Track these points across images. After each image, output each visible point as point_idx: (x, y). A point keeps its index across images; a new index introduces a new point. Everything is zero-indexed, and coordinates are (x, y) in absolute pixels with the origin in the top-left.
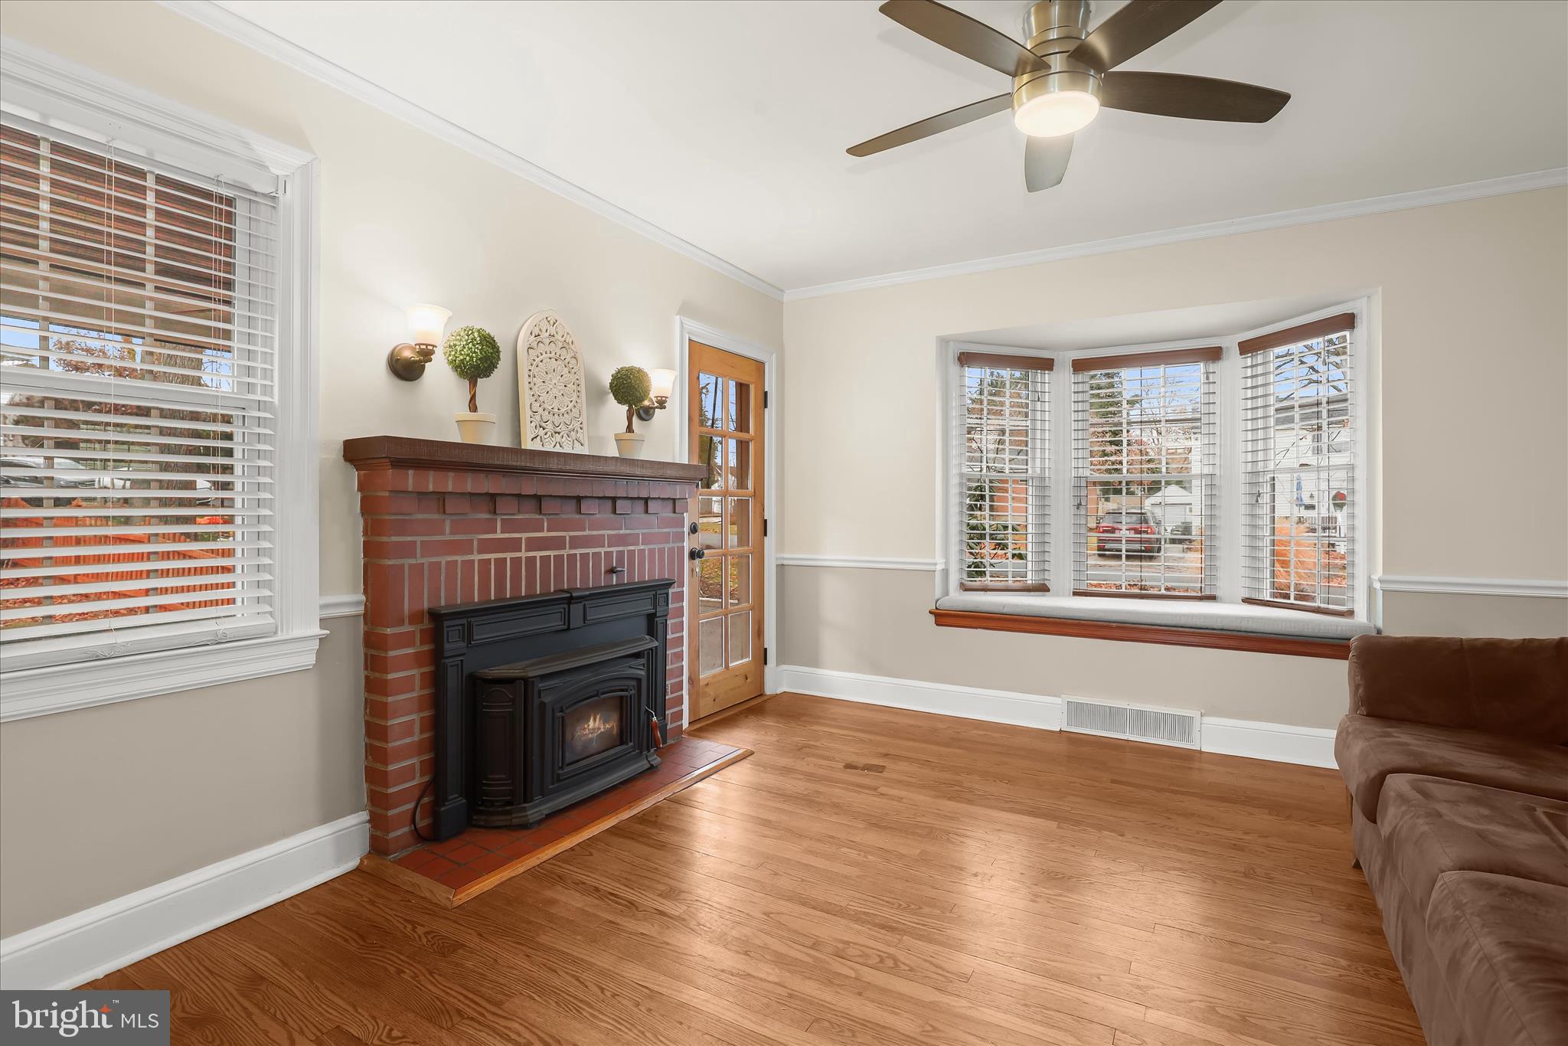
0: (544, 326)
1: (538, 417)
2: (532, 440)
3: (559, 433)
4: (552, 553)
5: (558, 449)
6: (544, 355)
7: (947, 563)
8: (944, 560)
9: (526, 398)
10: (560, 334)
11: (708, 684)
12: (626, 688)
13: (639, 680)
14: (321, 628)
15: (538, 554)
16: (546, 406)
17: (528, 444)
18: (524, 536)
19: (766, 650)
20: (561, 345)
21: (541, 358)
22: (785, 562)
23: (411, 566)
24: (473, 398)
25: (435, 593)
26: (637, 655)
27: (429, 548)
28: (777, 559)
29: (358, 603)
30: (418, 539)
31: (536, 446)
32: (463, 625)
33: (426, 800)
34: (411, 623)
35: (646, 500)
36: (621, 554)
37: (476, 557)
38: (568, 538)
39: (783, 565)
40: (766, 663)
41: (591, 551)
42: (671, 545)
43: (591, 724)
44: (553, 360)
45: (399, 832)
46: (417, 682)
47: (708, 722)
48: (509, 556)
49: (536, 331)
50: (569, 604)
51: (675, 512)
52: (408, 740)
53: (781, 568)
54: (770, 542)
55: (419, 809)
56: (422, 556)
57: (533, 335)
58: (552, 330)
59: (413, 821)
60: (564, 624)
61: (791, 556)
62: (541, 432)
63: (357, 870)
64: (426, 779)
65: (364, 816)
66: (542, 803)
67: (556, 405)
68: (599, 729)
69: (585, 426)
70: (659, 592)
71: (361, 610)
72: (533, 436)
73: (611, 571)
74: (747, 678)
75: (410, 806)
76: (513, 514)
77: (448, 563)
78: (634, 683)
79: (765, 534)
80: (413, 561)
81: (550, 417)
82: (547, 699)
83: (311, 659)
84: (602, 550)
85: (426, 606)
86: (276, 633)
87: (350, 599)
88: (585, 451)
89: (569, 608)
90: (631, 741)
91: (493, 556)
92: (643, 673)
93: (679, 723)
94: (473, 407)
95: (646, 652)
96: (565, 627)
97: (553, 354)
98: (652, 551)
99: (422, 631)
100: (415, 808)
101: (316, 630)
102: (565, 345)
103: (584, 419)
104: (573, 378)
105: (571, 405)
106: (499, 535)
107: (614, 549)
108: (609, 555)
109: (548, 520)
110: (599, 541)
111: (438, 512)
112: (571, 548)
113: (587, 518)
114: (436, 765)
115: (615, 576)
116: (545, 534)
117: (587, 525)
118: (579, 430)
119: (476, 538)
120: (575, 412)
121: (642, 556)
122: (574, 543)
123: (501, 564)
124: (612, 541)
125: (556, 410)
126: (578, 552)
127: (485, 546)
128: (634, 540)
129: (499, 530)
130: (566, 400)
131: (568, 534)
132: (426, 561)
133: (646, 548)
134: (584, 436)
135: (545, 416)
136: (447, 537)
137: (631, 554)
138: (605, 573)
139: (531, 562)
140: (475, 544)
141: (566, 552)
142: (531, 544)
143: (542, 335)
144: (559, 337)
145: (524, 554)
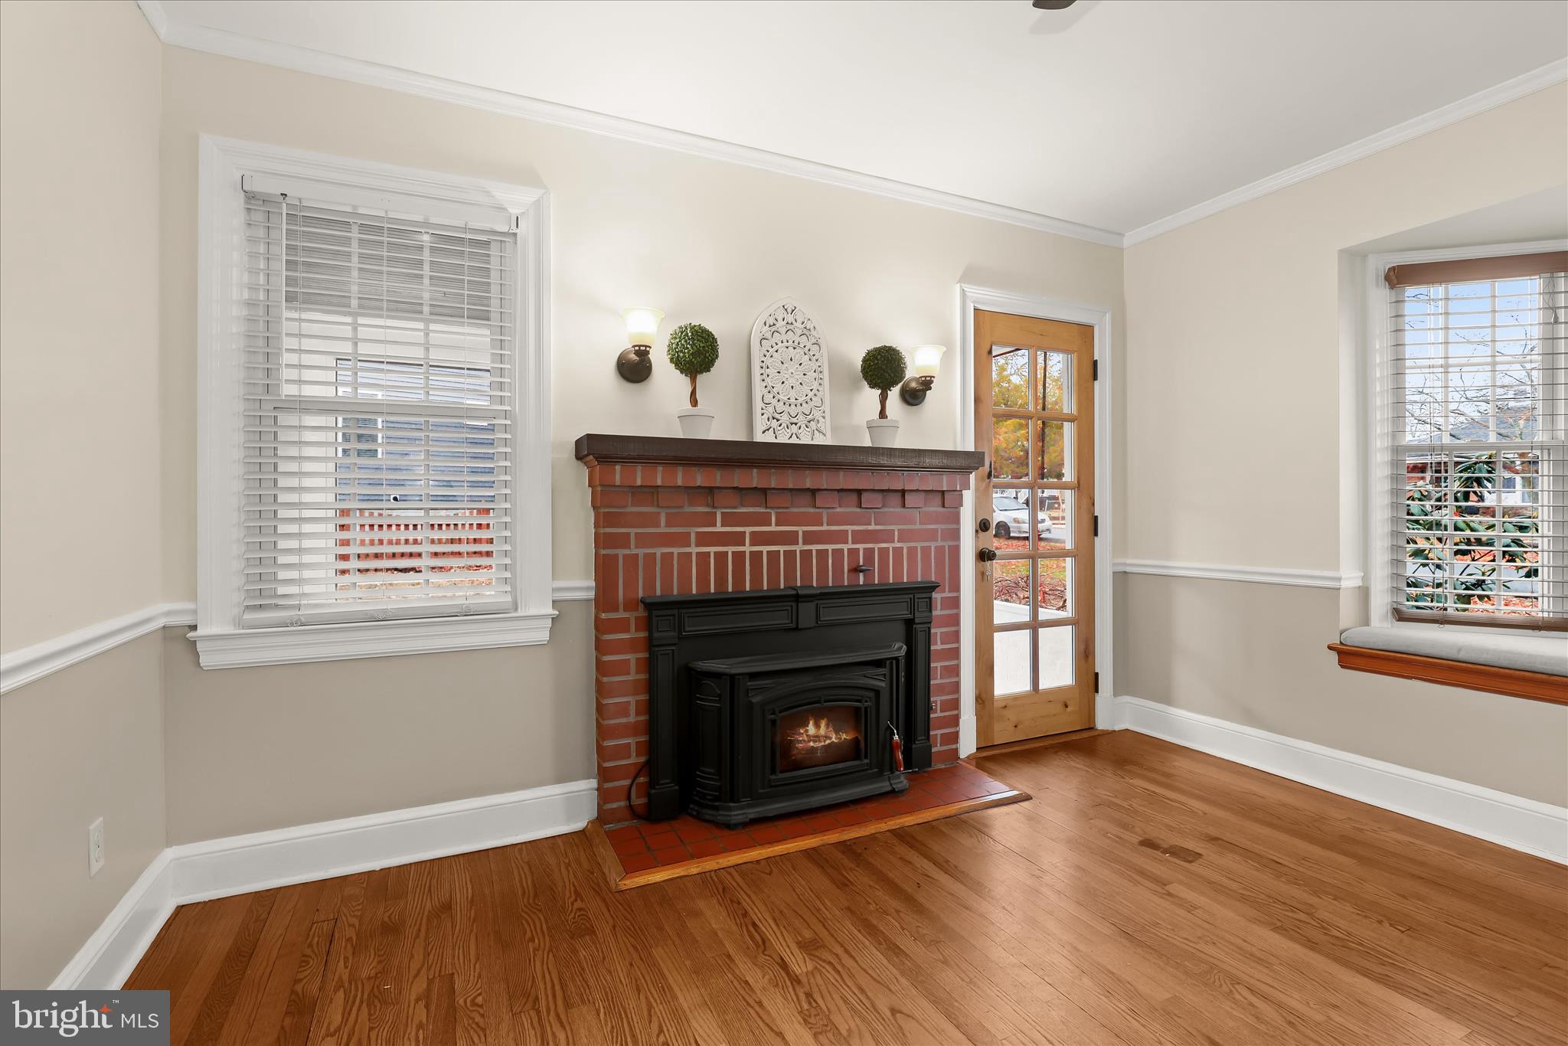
0: (780, 314)
1: (771, 409)
2: (764, 432)
3: (796, 424)
4: (782, 549)
5: (794, 441)
6: (780, 344)
7: (1366, 577)
8: (1362, 574)
9: (758, 390)
10: (800, 321)
11: (1006, 707)
12: (860, 698)
13: (877, 691)
14: (553, 608)
15: (765, 549)
16: (781, 397)
17: (759, 438)
18: (748, 530)
19: (1097, 675)
20: (799, 332)
21: (776, 348)
22: (1128, 569)
23: (625, 556)
24: (693, 393)
25: (650, 583)
26: (878, 663)
27: (643, 540)
28: (1114, 565)
29: (588, 589)
30: (633, 531)
31: (769, 438)
32: (674, 615)
33: (642, 779)
34: (625, 610)
35: (903, 492)
36: (869, 553)
37: (694, 550)
38: (801, 534)
39: (1125, 572)
40: (1097, 691)
41: (830, 547)
42: (940, 543)
43: (812, 731)
44: (791, 349)
45: (615, 805)
46: (633, 665)
47: (1004, 751)
48: (730, 549)
49: (771, 321)
50: (797, 602)
51: (944, 506)
52: (624, 720)
53: (1122, 578)
54: (1103, 544)
55: (634, 786)
56: (637, 547)
57: (768, 325)
58: (790, 318)
59: (629, 798)
60: (792, 622)
61: (1135, 563)
62: (774, 424)
63: (583, 832)
64: (642, 759)
65: (593, 783)
66: (749, 806)
67: (793, 394)
68: (827, 737)
69: (827, 415)
70: (917, 596)
71: (592, 595)
72: (764, 428)
73: (856, 570)
74: (1067, 706)
75: (627, 782)
76: (735, 508)
77: (663, 554)
78: (872, 694)
79: (1096, 534)
80: (627, 552)
81: (786, 408)
82: (755, 700)
83: (544, 636)
84: (845, 547)
85: (641, 594)
86: (516, 609)
87: (582, 585)
88: (827, 441)
89: (797, 606)
90: (866, 757)
91: (712, 550)
92: (883, 684)
93: (954, 746)
94: (694, 402)
95: (888, 662)
96: (793, 626)
97: (791, 342)
98: (912, 551)
99: (637, 618)
100: (631, 786)
101: (549, 610)
102: (805, 331)
103: (827, 407)
104: (814, 365)
105: (811, 394)
106: (719, 528)
107: (861, 547)
108: (853, 552)
109: (777, 514)
110: (841, 537)
111: (652, 505)
112: (804, 543)
113: (825, 512)
114: (651, 748)
115: (861, 576)
116: (773, 528)
117: (825, 520)
118: (821, 419)
119: (694, 531)
120: (816, 401)
121: (898, 552)
122: (809, 538)
123: (721, 557)
124: (859, 537)
125: (793, 400)
126: (814, 547)
127: (704, 539)
128: (888, 537)
129: (719, 523)
130: (806, 389)
131: (800, 529)
132: (641, 552)
133: (905, 546)
134: (826, 425)
135: (780, 407)
136: (663, 529)
137: (884, 552)
138: (848, 571)
139: (756, 557)
140: (693, 537)
141: (799, 548)
142: (757, 539)
143: (778, 324)
144: (799, 325)
145: (747, 548)
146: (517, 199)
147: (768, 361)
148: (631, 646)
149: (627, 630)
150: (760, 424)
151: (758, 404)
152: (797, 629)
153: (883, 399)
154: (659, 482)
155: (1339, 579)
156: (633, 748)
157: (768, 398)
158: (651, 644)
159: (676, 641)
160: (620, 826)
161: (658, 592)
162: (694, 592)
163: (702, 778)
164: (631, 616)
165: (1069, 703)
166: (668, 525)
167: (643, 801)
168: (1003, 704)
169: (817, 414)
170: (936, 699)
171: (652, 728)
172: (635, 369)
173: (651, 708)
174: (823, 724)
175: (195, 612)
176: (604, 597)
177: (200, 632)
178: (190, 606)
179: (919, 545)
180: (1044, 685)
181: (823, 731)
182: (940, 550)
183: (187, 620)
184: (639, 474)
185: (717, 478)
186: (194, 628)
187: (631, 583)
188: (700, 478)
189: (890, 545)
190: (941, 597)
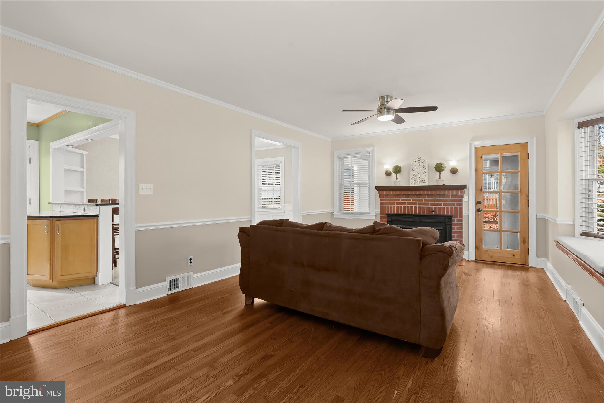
1: (414, 179)
2: (412, 183)
3: (419, 181)
4: (414, 206)
5: (419, 185)
9: (411, 175)
14: (375, 214)
15: (410, 206)
16: (416, 176)
17: (411, 185)
18: (406, 202)
19: (529, 249)
21: (415, 166)
22: (546, 218)
24: (397, 177)
27: (387, 203)
28: (538, 216)
31: (413, 185)
34: (384, 215)
36: (435, 208)
37: (396, 205)
40: (529, 254)
41: (425, 206)
42: (456, 206)
48: (403, 206)
53: (540, 220)
54: (532, 209)
56: (386, 204)
57: (414, 162)
58: (419, 160)
62: (414, 181)
69: (427, 179)
70: (447, 218)
73: (431, 211)
74: (514, 256)
76: (404, 198)
77: (390, 206)
79: (529, 206)
80: (384, 205)
81: (417, 178)
83: (374, 218)
84: (429, 206)
86: (370, 214)
87: (378, 211)
91: (399, 206)
94: (397, 179)
97: (419, 165)
98: (447, 208)
99: (386, 217)
102: (423, 162)
103: (427, 177)
104: (424, 168)
105: (423, 175)
106: (400, 202)
107: (433, 206)
108: (431, 208)
109: (412, 199)
110: (428, 204)
111: (388, 197)
112: (419, 205)
113: (424, 199)
115: (433, 212)
116: (412, 202)
117: (424, 200)
118: (425, 180)
119: (396, 202)
121: (443, 208)
122: (420, 204)
123: (401, 207)
124: (432, 204)
125: (419, 176)
126: (421, 206)
127: (397, 204)
128: (441, 204)
129: (400, 201)
131: (418, 202)
132: (386, 205)
133: (445, 207)
136: (390, 202)
137: (439, 208)
139: (408, 207)
140: (395, 203)
141: (417, 206)
142: (408, 204)
143: (416, 161)
144: (421, 161)
145: (406, 206)
146: (369, 149)
147: (414, 169)
150: (411, 181)
151: (411, 177)
153: (440, 174)
154: (388, 194)
157: (413, 176)
161: (389, 212)
162: (396, 213)
166: (391, 201)
168: (486, 250)
169: (424, 179)
172: (388, 174)
176: (381, 214)
177: (334, 213)
179: (449, 207)
182: (456, 208)
183: (333, 212)
184: (384, 192)
185: (398, 193)
187: (385, 211)
188: (395, 193)
189: (441, 206)
190: (456, 219)
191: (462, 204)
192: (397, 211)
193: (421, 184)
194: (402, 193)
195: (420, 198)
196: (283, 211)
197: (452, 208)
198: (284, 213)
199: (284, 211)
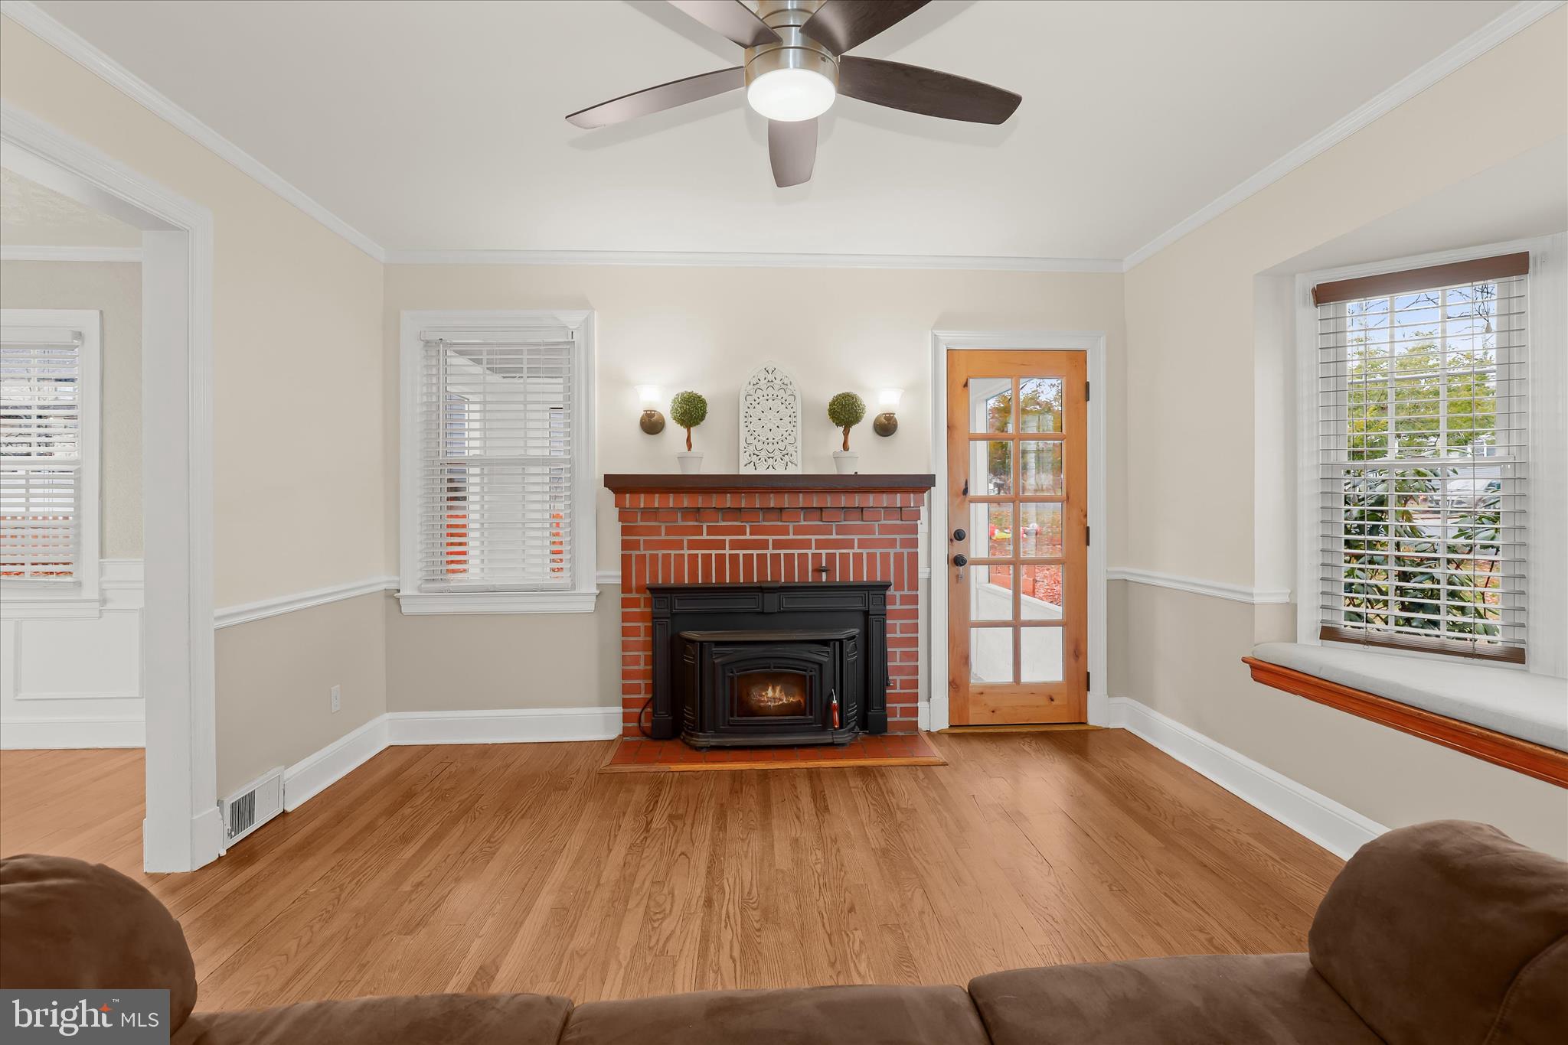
0: (763, 375)
1: (752, 450)
2: (746, 465)
3: (772, 458)
4: (755, 552)
5: (771, 472)
6: (761, 398)
7: (1293, 593)
8: (1289, 591)
9: (743, 434)
10: (778, 379)
11: (982, 693)
13: (820, 665)
14: (597, 589)
15: (741, 552)
16: (760, 438)
17: (743, 471)
18: (728, 538)
19: (1088, 674)
20: (778, 387)
21: (758, 401)
22: (1128, 577)
23: (637, 556)
24: (689, 439)
25: (654, 574)
26: (825, 643)
27: (649, 545)
28: (1108, 573)
29: (617, 577)
30: (642, 538)
31: (750, 470)
32: (667, 598)
33: (649, 710)
34: (637, 592)
36: (831, 558)
37: (686, 552)
38: (770, 541)
39: (1124, 581)
40: (1088, 690)
41: (796, 552)
43: (770, 693)
44: (770, 401)
45: (632, 725)
46: (642, 630)
48: (714, 552)
49: (755, 381)
50: (760, 592)
51: (902, 520)
52: (636, 668)
53: (1120, 589)
54: (1097, 555)
55: (643, 713)
56: (644, 549)
57: (752, 384)
58: (770, 377)
59: (640, 721)
60: (757, 608)
61: (1137, 573)
62: (755, 459)
64: (649, 696)
65: (620, 709)
66: (713, 737)
67: (770, 435)
68: (780, 700)
69: (799, 452)
70: (871, 592)
71: (619, 581)
72: (745, 463)
73: (818, 570)
74: (1052, 700)
75: (638, 710)
76: (717, 522)
77: (663, 555)
78: (816, 666)
79: (1088, 543)
80: (638, 552)
81: (765, 446)
82: (716, 661)
83: (591, 607)
84: (809, 552)
86: (575, 589)
87: (613, 574)
88: (798, 471)
89: (763, 596)
90: (811, 715)
91: (700, 552)
93: (914, 719)
94: (690, 446)
95: (832, 643)
96: (759, 610)
97: (770, 396)
98: (871, 557)
99: (645, 598)
100: (641, 712)
101: (595, 590)
102: (783, 386)
103: (799, 444)
104: (790, 411)
105: (786, 434)
106: (705, 537)
107: (824, 552)
108: (817, 557)
109: (751, 526)
110: (807, 544)
111: (656, 521)
112: (774, 549)
113: (791, 525)
114: (653, 688)
115: (824, 574)
116: (748, 537)
117: (791, 530)
118: (794, 453)
119: (686, 538)
120: (791, 439)
121: (858, 557)
122: (777, 545)
123: (707, 558)
124: (820, 544)
125: (771, 440)
126: (782, 552)
127: (693, 545)
128: (849, 544)
129: (705, 533)
130: (782, 430)
131: (771, 538)
132: (648, 553)
133: (865, 552)
134: (798, 458)
135: (760, 446)
136: (663, 537)
137: (844, 558)
138: (812, 571)
139: (734, 559)
140: (685, 543)
141: (769, 552)
142: (735, 545)
143: (760, 383)
144: (778, 382)
145: (727, 552)
146: (572, 319)
147: (751, 411)
148: (642, 617)
149: (638, 606)
150: (744, 458)
151: (742, 444)
152: (763, 613)
153: (846, 433)
154: (656, 506)
155: (1251, 595)
156: (643, 687)
157: (750, 439)
158: (654, 617)
159: (669, 615)
160: (634, 739)
161: (660, 582)
162: (686, 582)
163: (687, 714)
164: (641, 596)
165: (1054, 697)
166: (666, 535)
167: (649, 725)
168: (980, 690)
169: (790, 449)
170: (895, 678)
171: (654, 674)
172: (652, 425)
173: (653, 660)
174: (778, 689)
175: (399, 582)
176: (626, 586)
177: (401, 593)
178: (396, 579)
179: (878, 551)
180: (1025, 678)
181: (777, 694)
182: (899, 557)
183: (394, 586)
184: (642, 500)
185: (700, 501)
186: (399, 591)
187: (641, 573)
188: (686, 501)
189: (851, 552)
190: (898, 594)
191: (914, 543)
192: (693, 572)
193: (780, 470)
194: (715, 501)
195: (780, 524)
196: (96, 596)
197: (885, 557)
198: (103, 601)
199: (102, 591)
